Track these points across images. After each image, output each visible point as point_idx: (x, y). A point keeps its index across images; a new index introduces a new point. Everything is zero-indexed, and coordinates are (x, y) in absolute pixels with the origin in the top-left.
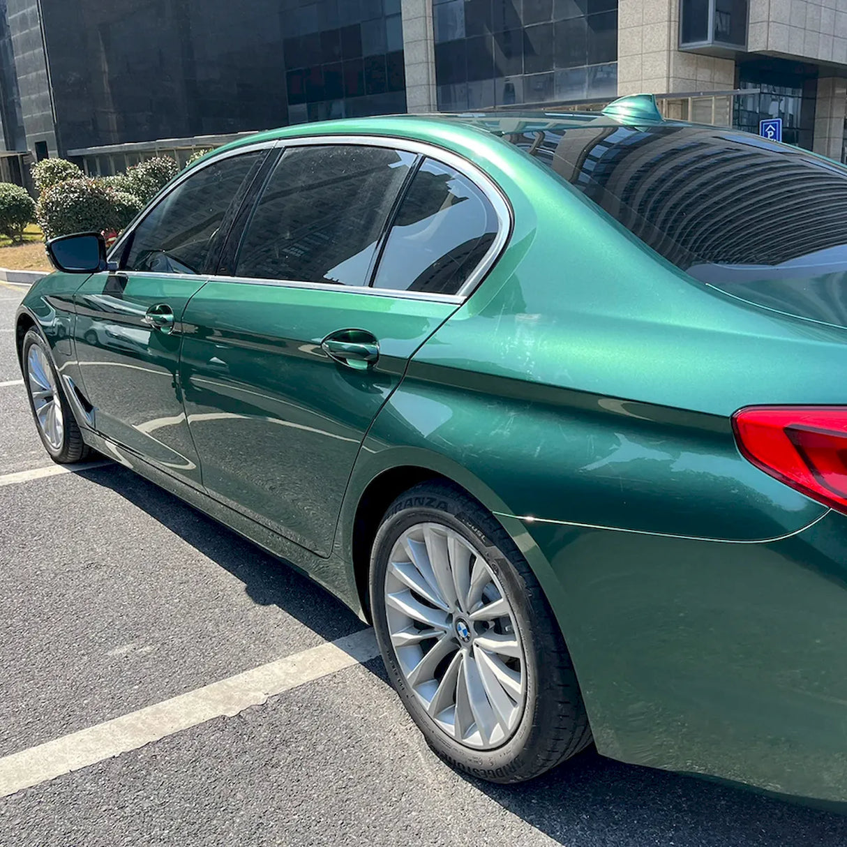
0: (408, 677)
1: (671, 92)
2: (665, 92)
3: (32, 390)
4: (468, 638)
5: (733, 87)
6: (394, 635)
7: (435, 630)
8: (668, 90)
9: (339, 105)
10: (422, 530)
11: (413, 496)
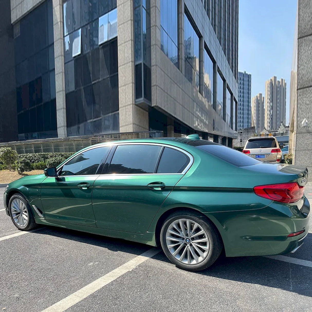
0: (173, 254)
1: (134, 131)
2: (132, 131)
3: (12, 211)
4: (190, 242)
5: (148, 130)
6: (169, 246)
7: (180, 242)
8: (133, 131)
9: (35, 134)
10: (179, 221)
11: (176, 214)
